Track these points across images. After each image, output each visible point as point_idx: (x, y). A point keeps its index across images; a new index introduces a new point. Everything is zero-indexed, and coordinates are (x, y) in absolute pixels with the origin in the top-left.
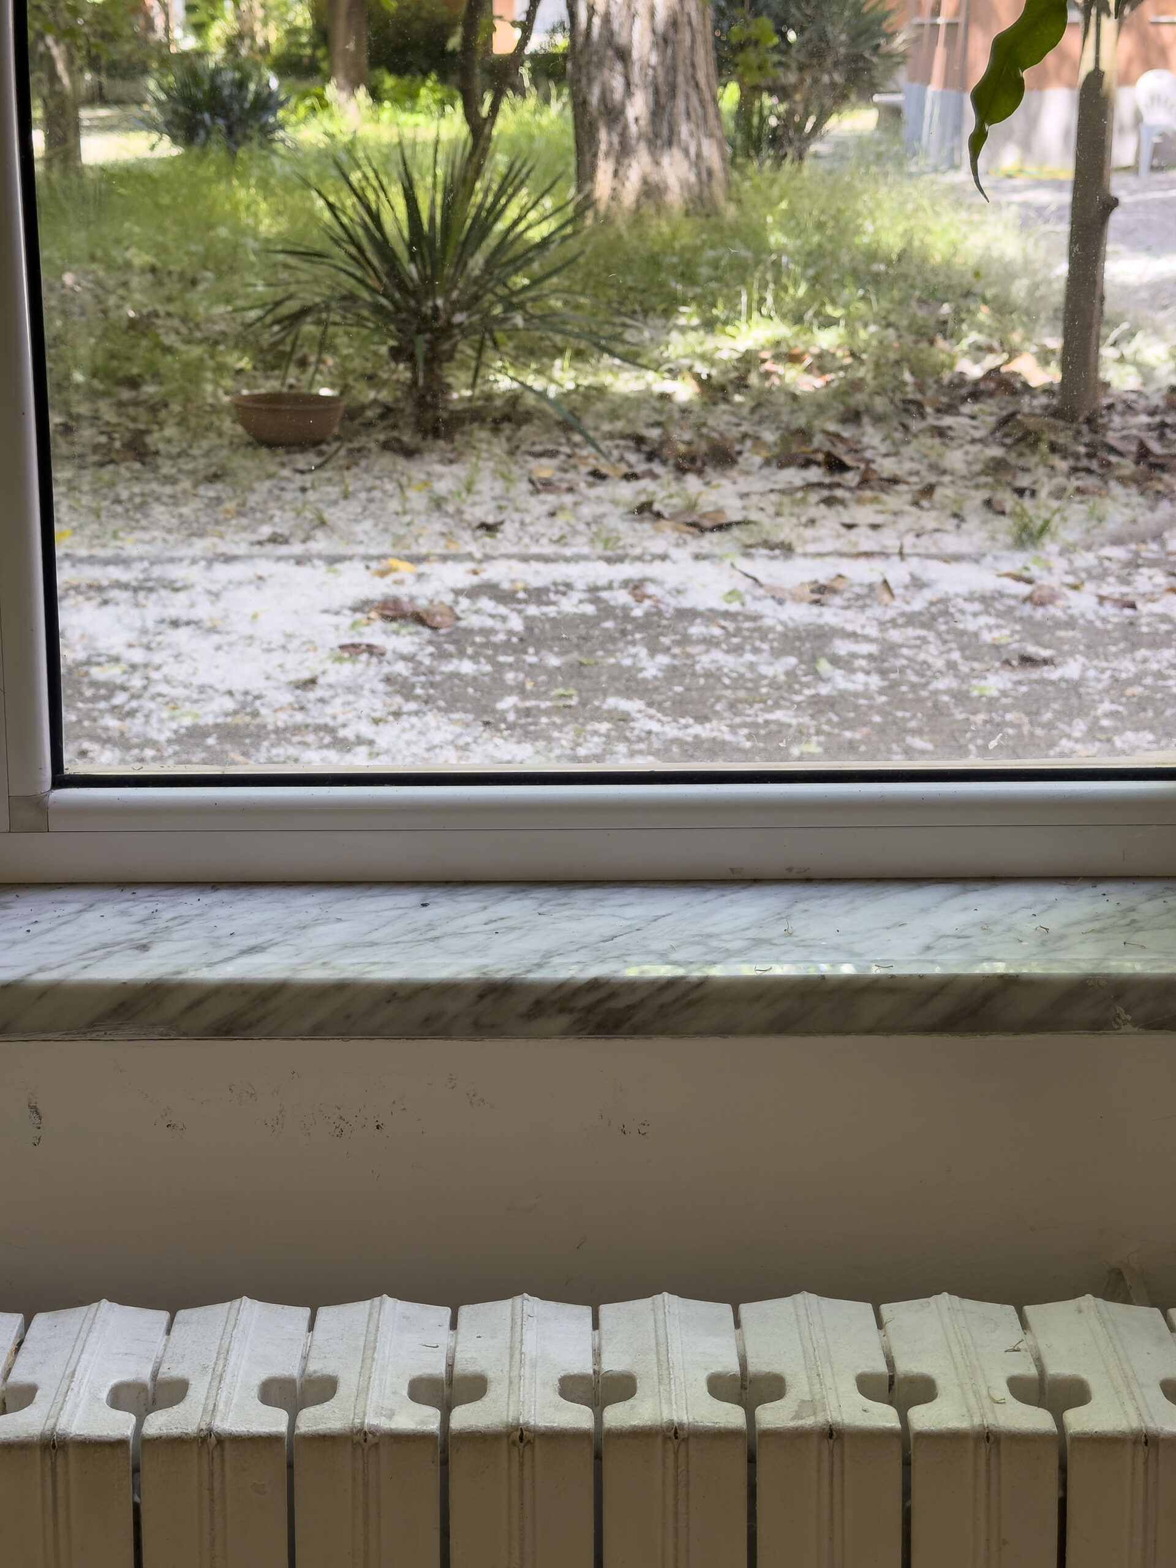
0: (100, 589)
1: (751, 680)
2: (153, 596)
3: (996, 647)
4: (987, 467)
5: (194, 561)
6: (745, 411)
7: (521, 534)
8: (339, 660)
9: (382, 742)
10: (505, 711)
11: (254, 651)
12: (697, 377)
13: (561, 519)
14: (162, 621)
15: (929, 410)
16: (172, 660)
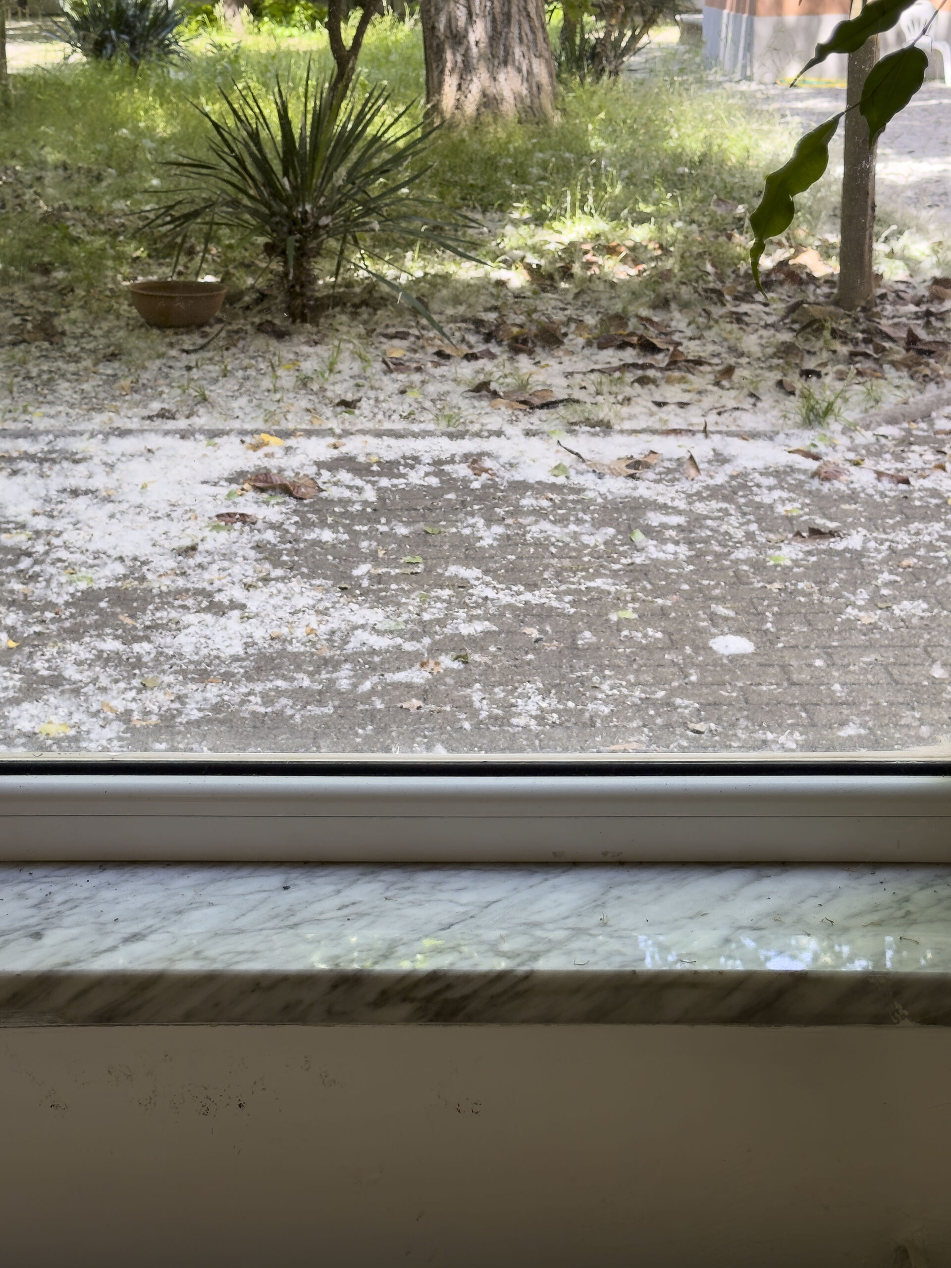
0: (10, 460)
1: (575, 549)
2: (57, 467)
3: (789, 519)
4: (779, 351)
5: (93, 435)
6: (570, 297)
7: (376, 410)
8: (216, 528)
9: (252, 607)
10: (359, 578)
11: (143, 518)
12: (528, 267)
13: (410, 397)
14: (64, 490)
15: (728, 298)
16: (71, 527)
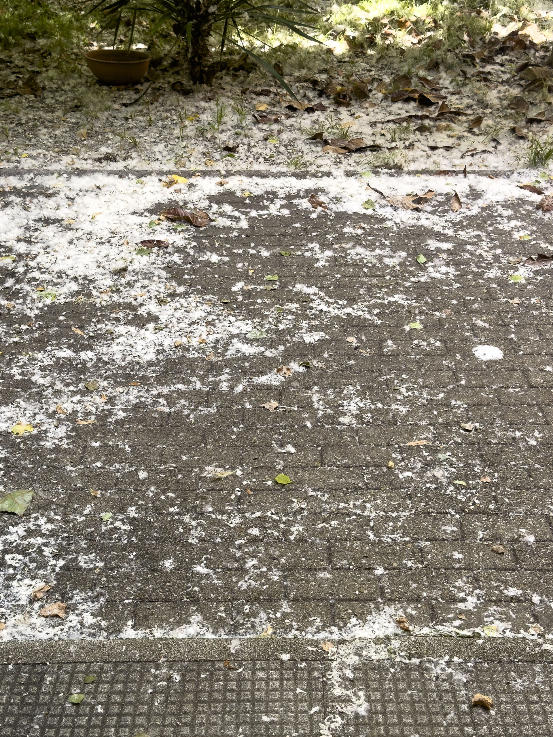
0: (3, 194)
1: (379, 269)
2: (35, 201)
3: (522, 243)
4: (512, 103)
5: (60, 175)
6: (374, 61)
7: (248, 154)
8: (140, 252)
9: (163, 318)
10: (236, 293)
11: (92, 244)
12: (347, 38)
13: (272, 142)
14: (40, 220)
15: (478, 61)
16: (42, 251)
